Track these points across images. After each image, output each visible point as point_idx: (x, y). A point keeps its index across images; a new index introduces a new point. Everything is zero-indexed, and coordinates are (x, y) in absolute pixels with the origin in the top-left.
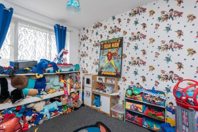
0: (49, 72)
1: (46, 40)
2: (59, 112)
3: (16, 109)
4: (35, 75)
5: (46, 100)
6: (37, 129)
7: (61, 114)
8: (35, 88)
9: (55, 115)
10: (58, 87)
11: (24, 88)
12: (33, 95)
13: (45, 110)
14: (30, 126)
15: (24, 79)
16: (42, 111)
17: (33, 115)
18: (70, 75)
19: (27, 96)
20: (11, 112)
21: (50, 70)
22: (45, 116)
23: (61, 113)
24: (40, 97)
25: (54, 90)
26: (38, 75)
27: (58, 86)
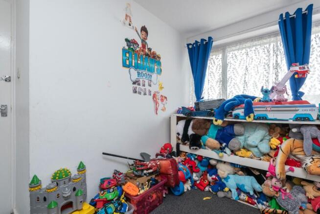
0: (237, 116)
1: (268, 56)
2: (256, 201)
3: (196, 157)
4: (212, 120)
5: (233, 165)
6: (209, 198)
7: (259, 210)
8: (216, 139)
9: (248, 202)
10: (256, 150)
11: (204, 135)
12: (213, 149)
13: (229, 180)
14: (207, 189)
15: (200, 123)
16: (224, 179)
17: (214, 176)
18: (294, 130)
19: (207, 147)
20: (193, 159)
21: (239, 114)
22: (226, 189)
23: (260, 206)
24: (218, 154)
25: (249, 154)
26: (216, 121)
27: (257, 147)
